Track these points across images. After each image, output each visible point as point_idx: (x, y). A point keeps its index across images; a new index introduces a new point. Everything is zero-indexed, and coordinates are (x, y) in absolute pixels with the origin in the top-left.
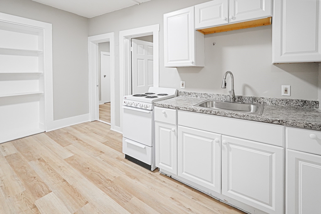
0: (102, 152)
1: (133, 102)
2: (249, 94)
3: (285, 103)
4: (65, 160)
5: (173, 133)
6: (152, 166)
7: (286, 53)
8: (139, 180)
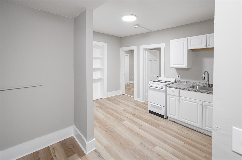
0: (136, 109)
1: (154, 84)
5: (177, 100)
6: (165, 116)
8: (160, 121)
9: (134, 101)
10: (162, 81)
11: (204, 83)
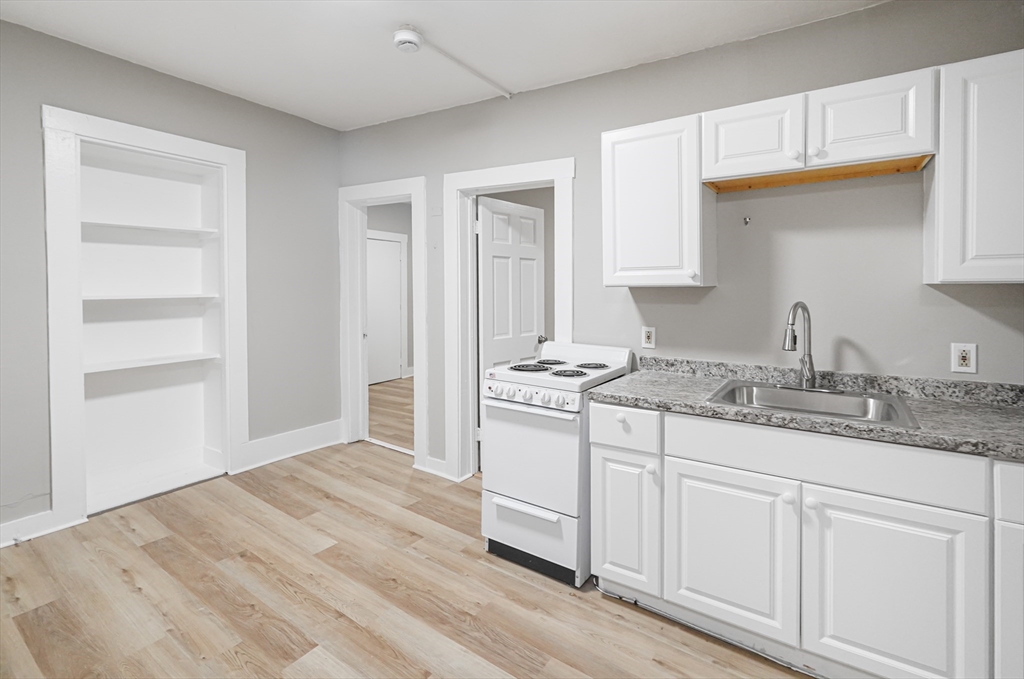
0: (413, 534)
1: (515, 387)
2: (853, 366)
3: (961, 394)
4: (317, 555)
5: (647, 479)
6: (577, 574)
7: (976, 258)
8: (548, 613)
9: (412, 478)
10: (559, 363)
11: (781, 368)
